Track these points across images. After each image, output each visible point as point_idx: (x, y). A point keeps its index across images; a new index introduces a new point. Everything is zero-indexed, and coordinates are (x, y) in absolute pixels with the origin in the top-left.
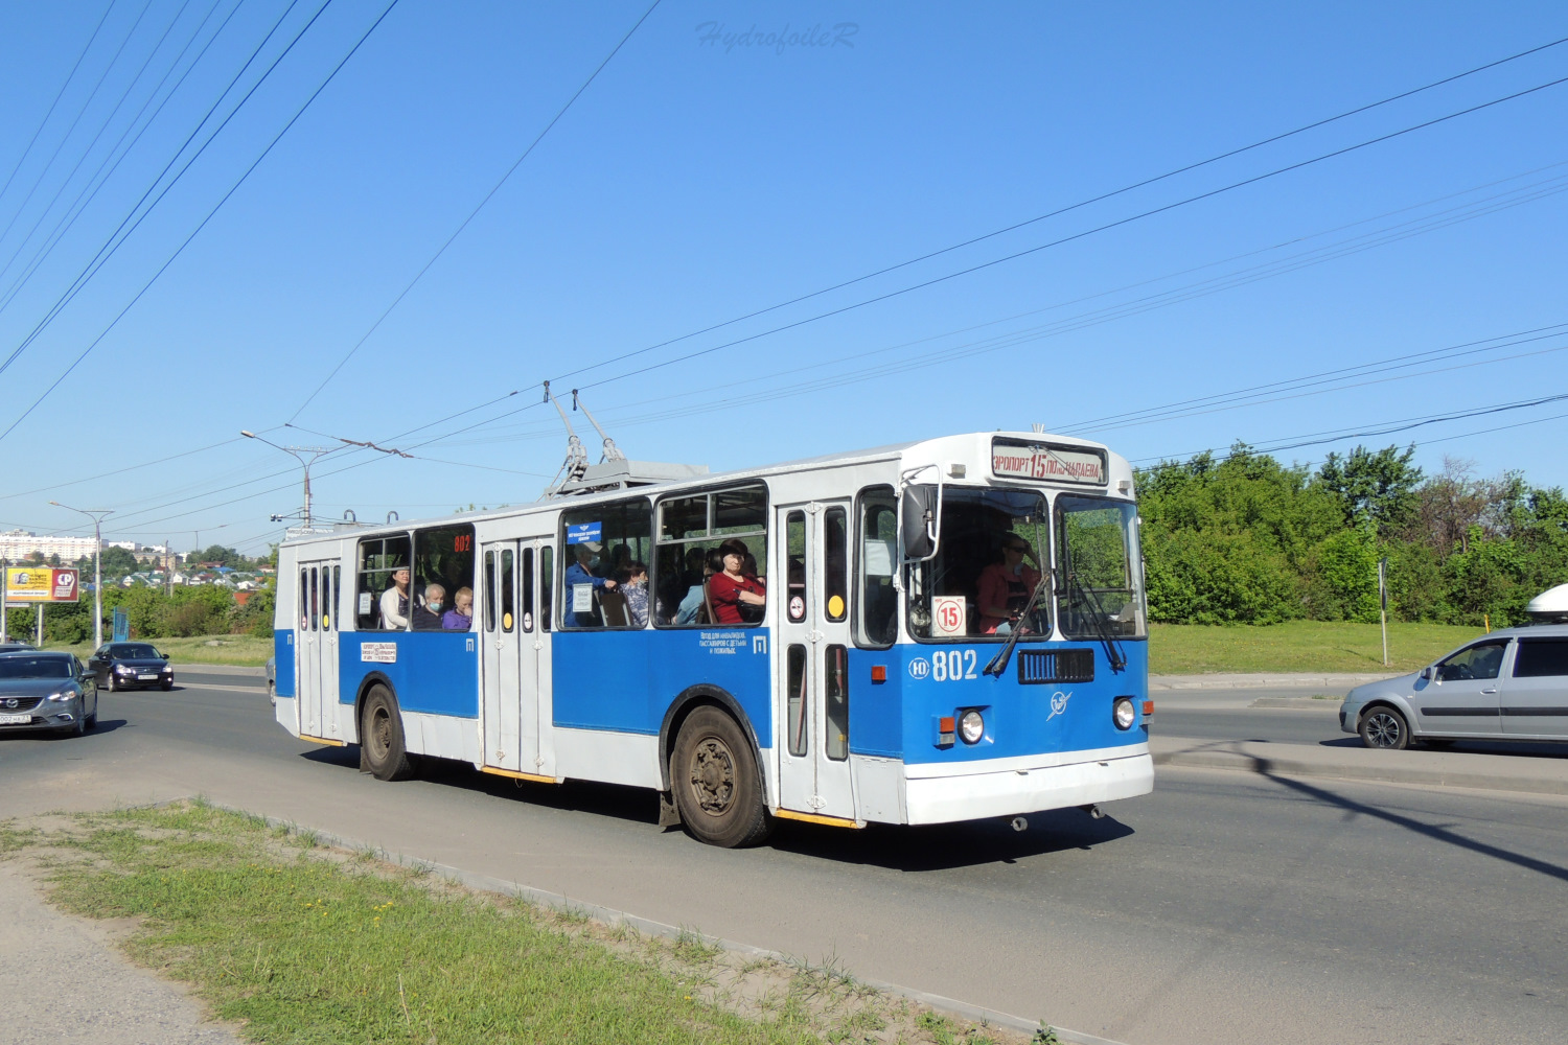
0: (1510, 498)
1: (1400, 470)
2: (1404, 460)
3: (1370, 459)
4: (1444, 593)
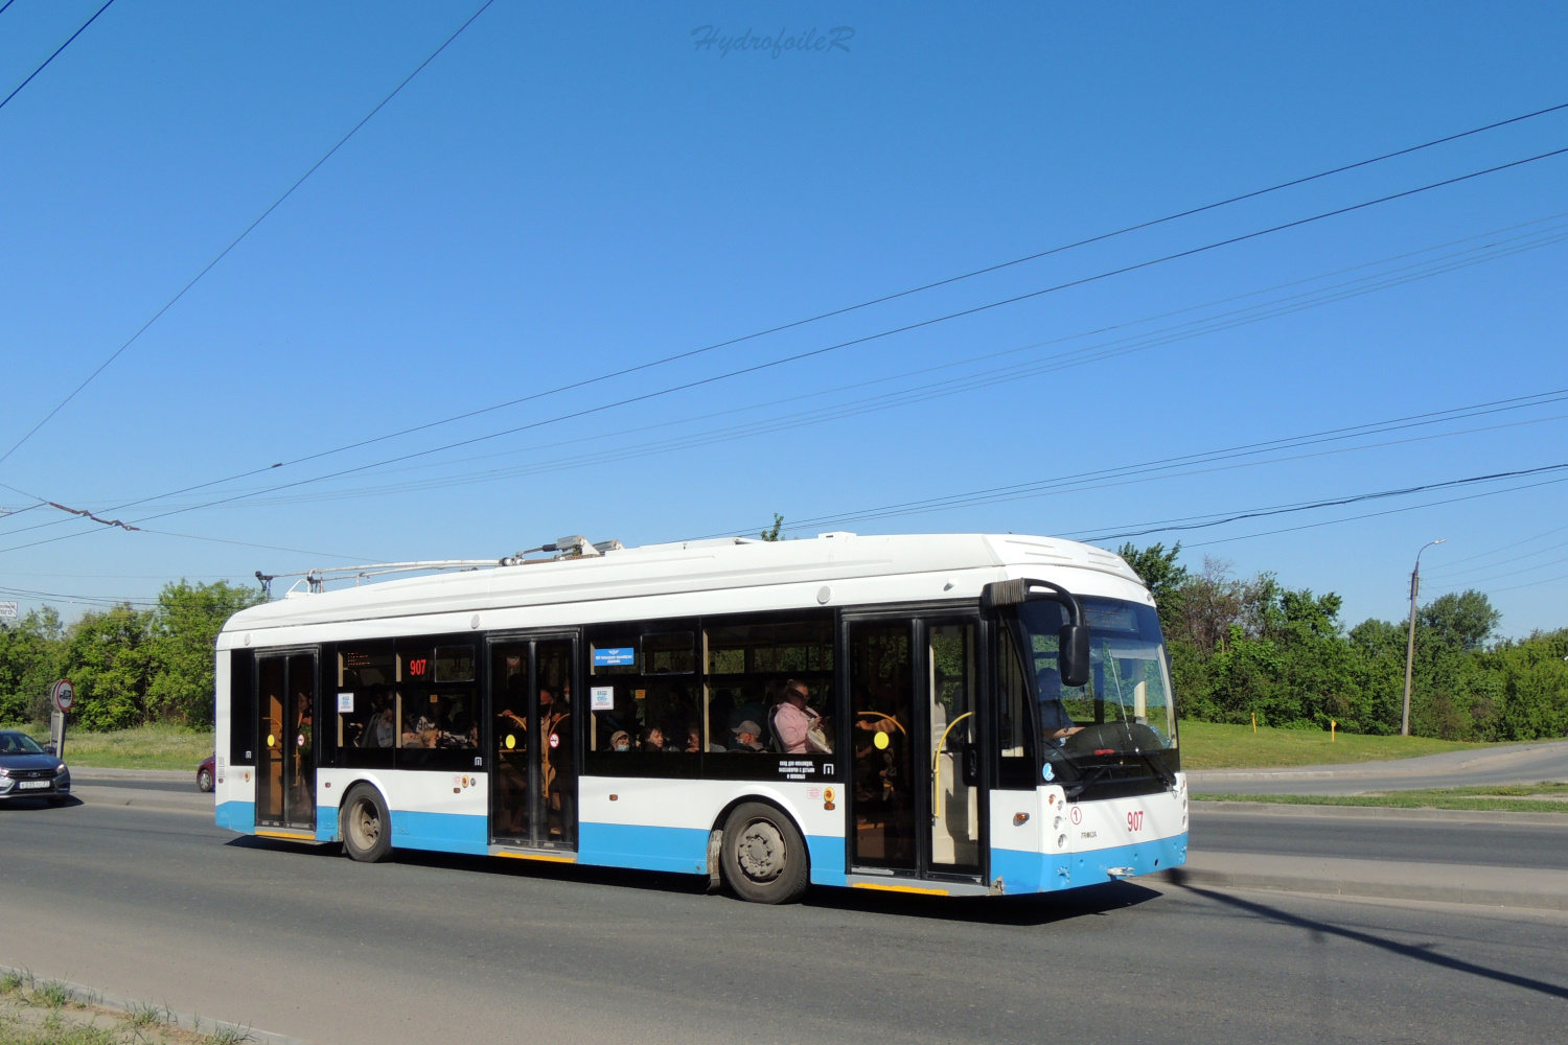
0: (1264, 599)
1: (1166, 568)
2: (1169, 558)
3: (1138, 556)
4: (1208, 691)
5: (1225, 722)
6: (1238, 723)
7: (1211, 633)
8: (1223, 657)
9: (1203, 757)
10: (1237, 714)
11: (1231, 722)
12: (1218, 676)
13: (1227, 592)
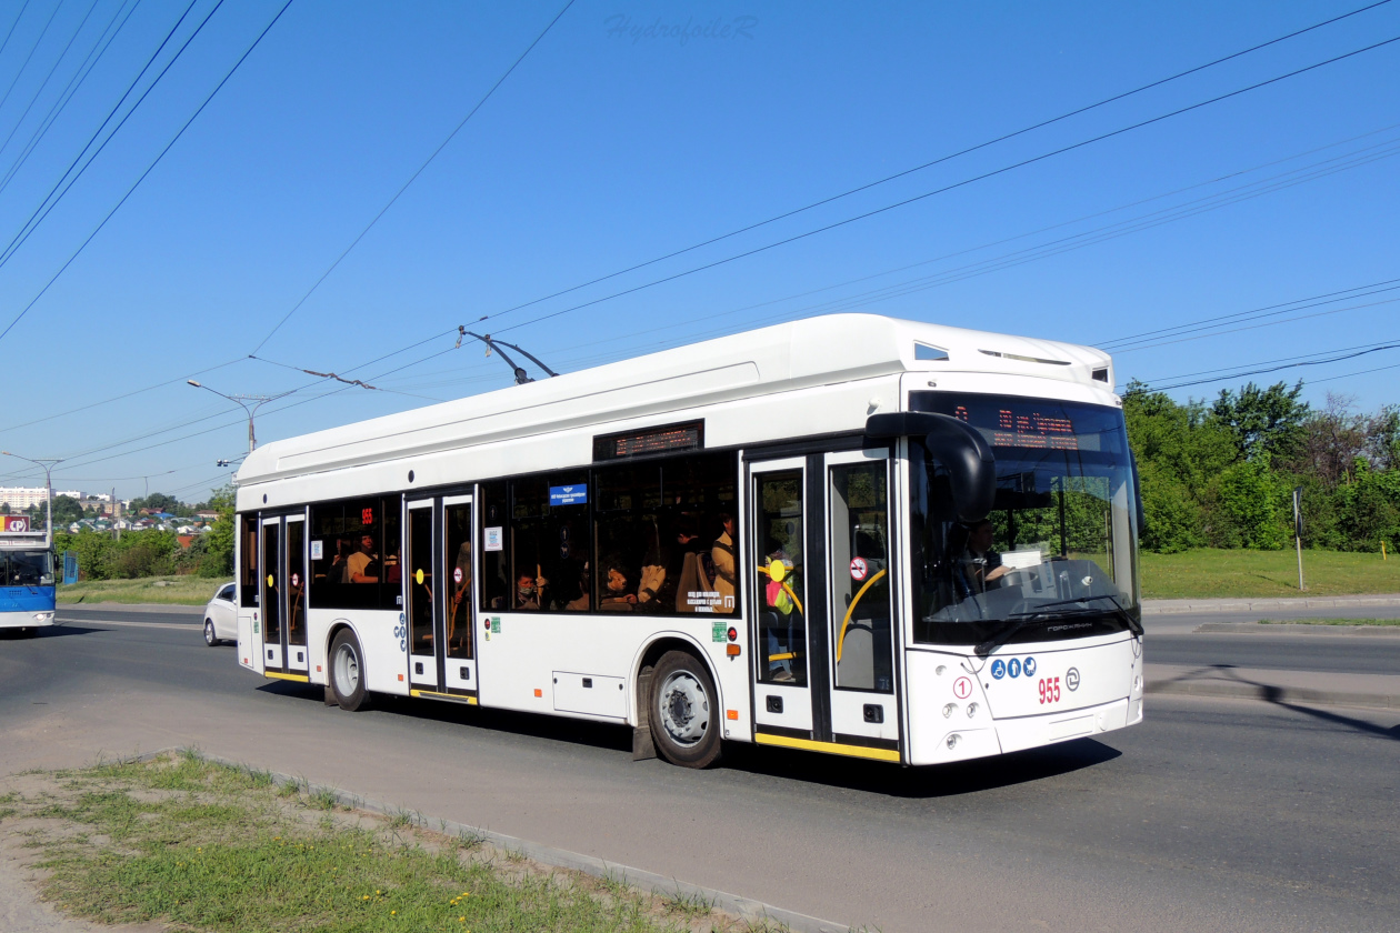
0: (1389, 431)
1: (1289, 405)
2: (1292, 395)
3: (1260, 395)
4: (1334, 521)
5: (1352, 551)
6: (1365, 551)
7: (1336, 466)
8: (1348, 488)
9: (1335, 584)
10: (1362, 542)
11: (1359, 550)
12: (1344, 506)
13: (1350, 426)
